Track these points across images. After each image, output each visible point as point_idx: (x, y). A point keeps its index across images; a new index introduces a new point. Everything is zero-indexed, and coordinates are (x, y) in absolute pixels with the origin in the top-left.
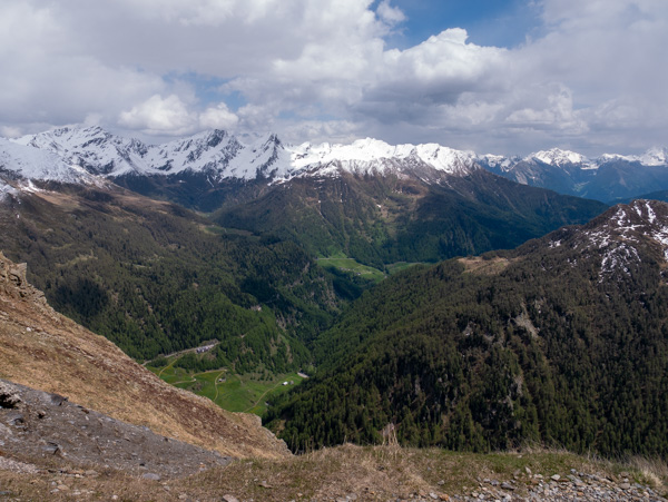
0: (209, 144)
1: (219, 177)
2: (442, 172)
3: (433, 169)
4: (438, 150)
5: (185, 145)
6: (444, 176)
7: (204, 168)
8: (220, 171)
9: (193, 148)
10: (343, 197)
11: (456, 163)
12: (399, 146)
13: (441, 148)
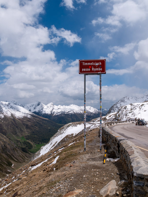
0: (37, 105)
1: (42, 113)
2: (92, 113)
3: (90, 112)
4: (90, 108)
5: (32, 105)
6: (93, 114)
7: (38, 111)
8: (42, 112)
9: (34, 106)
10: (76, 118)
11: (95, 111)
12: (81, 107)
13: (91, 107)
